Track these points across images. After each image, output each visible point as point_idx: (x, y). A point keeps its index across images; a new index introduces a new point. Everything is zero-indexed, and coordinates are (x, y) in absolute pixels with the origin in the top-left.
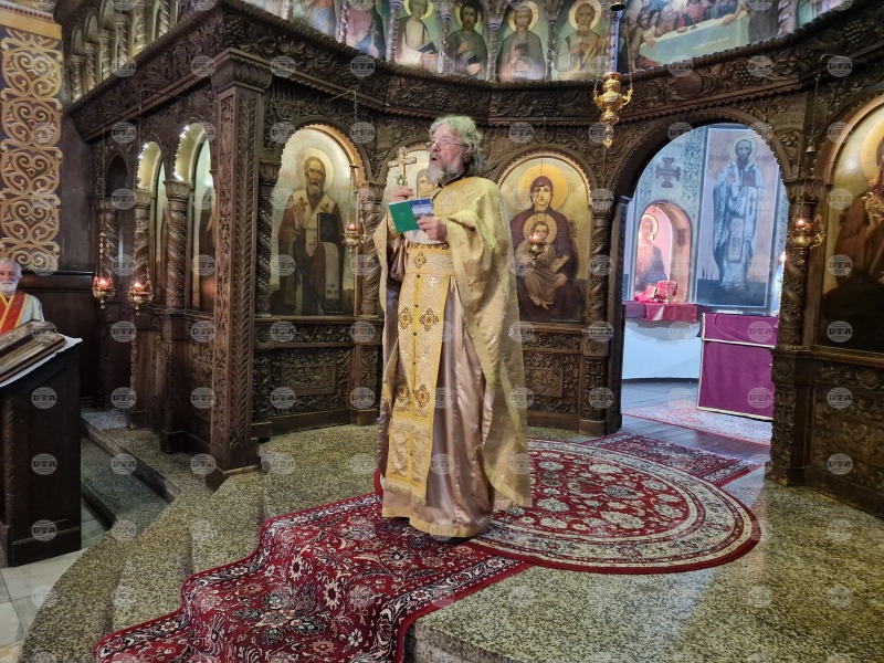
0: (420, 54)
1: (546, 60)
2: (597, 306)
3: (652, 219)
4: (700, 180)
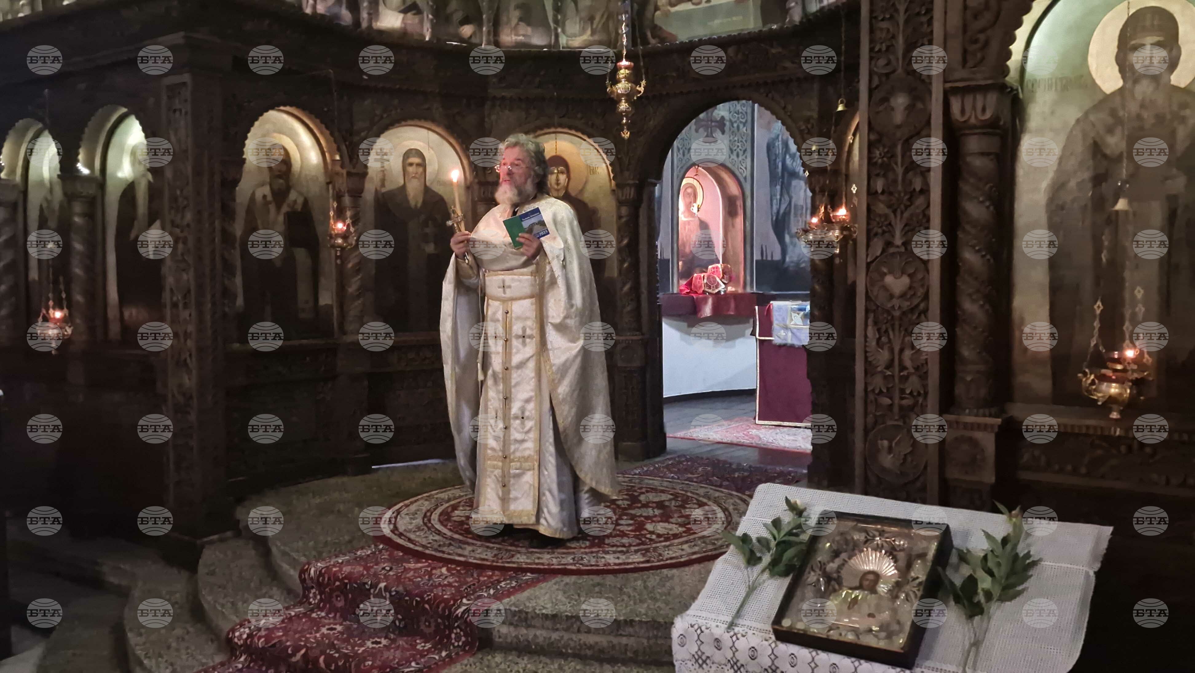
0: (401, 16)
1: (552, 25)
2: (629, 308)
3: (695, 183)
4: (749, 132)
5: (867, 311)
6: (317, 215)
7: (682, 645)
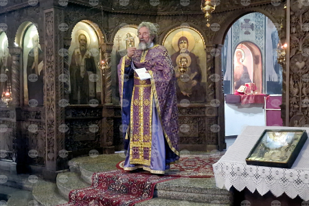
3: (241, 51)
4: (264, 30)
5: (290, 75)
6: (96, 60)
7: (217, 169)
